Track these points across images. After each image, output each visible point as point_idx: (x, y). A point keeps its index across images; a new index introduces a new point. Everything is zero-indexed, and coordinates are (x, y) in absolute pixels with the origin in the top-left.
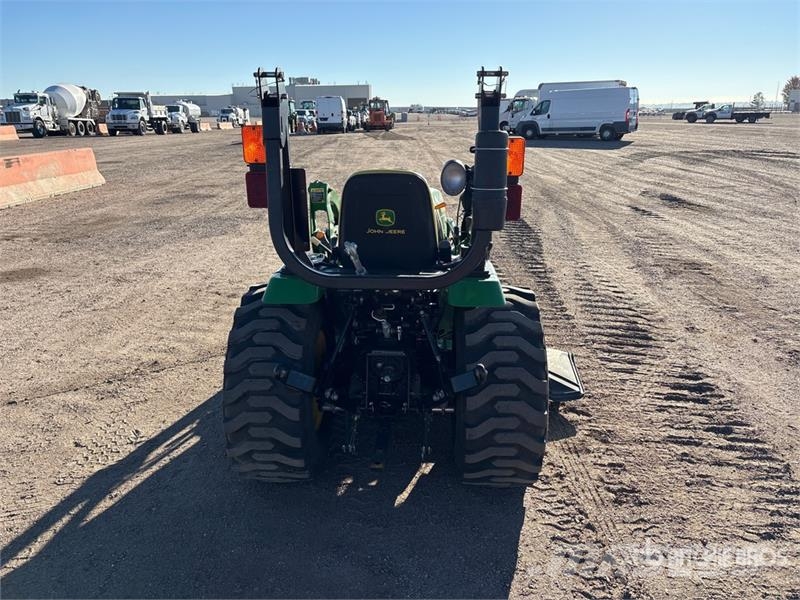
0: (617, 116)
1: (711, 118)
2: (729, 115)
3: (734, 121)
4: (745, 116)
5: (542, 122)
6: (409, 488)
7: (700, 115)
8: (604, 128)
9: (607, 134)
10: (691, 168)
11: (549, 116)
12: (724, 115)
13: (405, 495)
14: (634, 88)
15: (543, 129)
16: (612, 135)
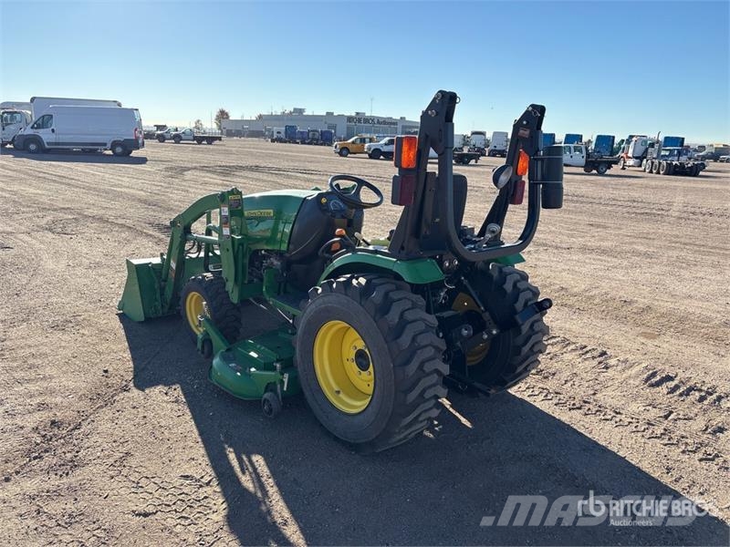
0: (126, 134)
1: (178, 138)
2: (192, 137)
3: (195, 142)
4: (204, 138)
5: (46, 136)
6: (457, 414)
7: (168, 136)
8: (114, 145)
9: (119, 150)
10: (227, 178)
11: (53, 131)
12: (187, 137)
13: (463, 420)
14: (137, 110)
15: (48, 143)
16: (124, 151)
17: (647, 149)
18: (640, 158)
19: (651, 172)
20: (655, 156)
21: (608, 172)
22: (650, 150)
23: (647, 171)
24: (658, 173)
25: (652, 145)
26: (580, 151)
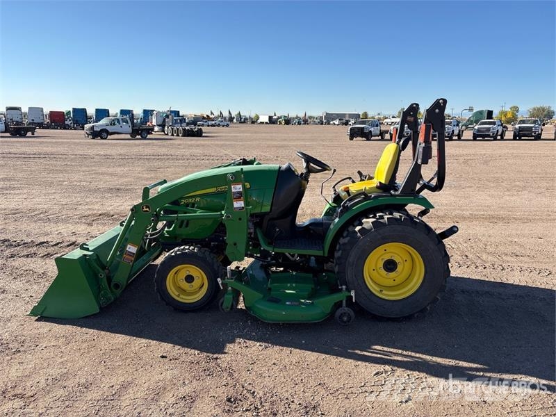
17: (164, 120)
18: (162, 126)
19: (173, 135)
20: (171, 124)
21: (149, 136)
22: (167, 120)
23: (170, 134)
24: (178, 135)
25: (167, 116)
26: (127, 122)
